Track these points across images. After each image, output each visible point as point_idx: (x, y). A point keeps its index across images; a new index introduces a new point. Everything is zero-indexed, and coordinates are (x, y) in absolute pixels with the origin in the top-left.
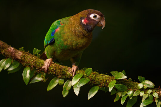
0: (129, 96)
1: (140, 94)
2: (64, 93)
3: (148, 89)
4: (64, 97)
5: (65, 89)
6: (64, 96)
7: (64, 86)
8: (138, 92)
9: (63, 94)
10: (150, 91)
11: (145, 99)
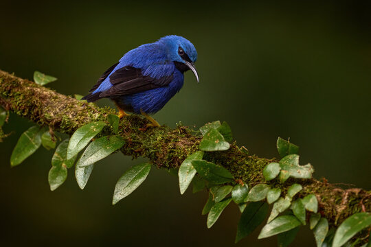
0: (237, 201)
1: (268, 197)
2: (54, 178)
3: (292, 181)
4: (52, 190)
5: (58, 164)
6: (53, 187)
7: (56, 155)
8: (262, 189)
9: (49, 180)
10: (296, 189)
11: (280, 215)
